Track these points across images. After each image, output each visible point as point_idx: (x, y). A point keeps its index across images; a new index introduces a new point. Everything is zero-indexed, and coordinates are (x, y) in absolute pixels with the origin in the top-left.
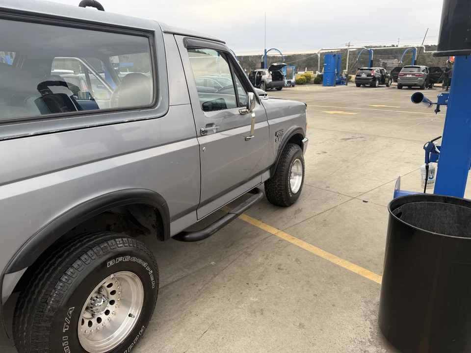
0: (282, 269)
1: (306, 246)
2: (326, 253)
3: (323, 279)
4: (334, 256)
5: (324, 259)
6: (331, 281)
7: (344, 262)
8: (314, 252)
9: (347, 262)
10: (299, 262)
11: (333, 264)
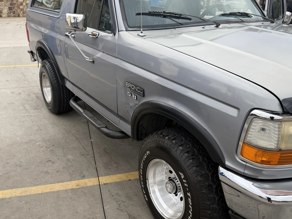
0: (47, 162)
1: (58, 187)
2: (33, 192)
3: (13, 173)
4: (24, 195)
5: (29, 186)
6: (6, 176)
7: (10, 194)
8: (44, 186)
9: (8, 196)
10: (43, 172)
11: (17, 187)
